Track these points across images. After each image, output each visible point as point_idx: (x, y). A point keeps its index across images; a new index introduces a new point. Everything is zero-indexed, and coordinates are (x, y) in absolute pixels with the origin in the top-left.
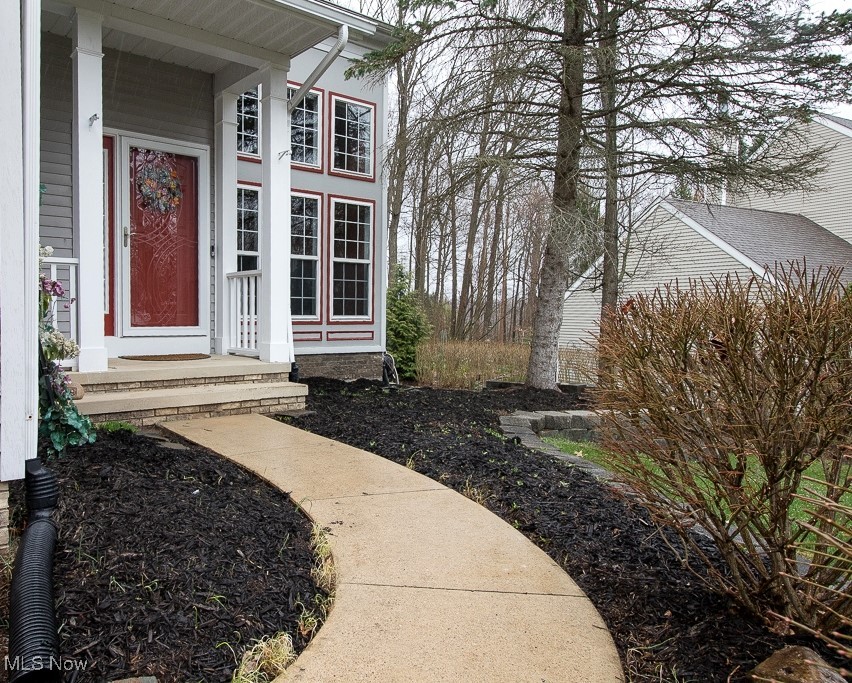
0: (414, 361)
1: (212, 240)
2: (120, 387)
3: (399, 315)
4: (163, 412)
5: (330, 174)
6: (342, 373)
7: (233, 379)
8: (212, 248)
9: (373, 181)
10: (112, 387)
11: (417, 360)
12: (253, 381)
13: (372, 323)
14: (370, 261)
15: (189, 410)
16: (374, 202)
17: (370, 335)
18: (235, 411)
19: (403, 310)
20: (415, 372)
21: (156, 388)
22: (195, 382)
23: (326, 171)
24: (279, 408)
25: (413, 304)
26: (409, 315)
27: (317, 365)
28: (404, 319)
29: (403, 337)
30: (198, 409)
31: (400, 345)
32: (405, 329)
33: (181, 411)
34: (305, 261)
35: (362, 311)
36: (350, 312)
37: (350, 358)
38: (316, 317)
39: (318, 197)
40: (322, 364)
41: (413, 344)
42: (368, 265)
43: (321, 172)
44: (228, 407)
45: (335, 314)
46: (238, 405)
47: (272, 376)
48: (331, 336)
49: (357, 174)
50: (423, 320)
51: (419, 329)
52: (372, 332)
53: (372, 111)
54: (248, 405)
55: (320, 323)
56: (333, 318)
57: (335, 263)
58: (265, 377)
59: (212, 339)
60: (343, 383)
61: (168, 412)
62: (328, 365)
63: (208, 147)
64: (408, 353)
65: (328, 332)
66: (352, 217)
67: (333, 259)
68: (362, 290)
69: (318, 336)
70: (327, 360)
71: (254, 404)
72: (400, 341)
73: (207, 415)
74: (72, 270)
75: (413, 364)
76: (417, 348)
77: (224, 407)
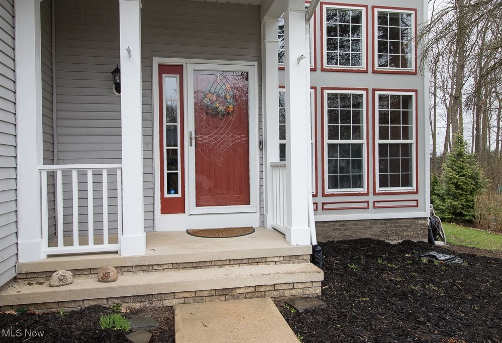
0: (473, 208)
1: (261, 136)
2: (155, 267)
3: (459, 172)
4: (181, 295)
5: (374, 72)
6: (388, 235)
7: (256, 261)
8: (261, 143)
9: (415, 73)
10: (148, 268)
11: (475, 207)
12: (275, 262)
13: (417, 193)
14: (413, 141)
15: (206, 294)
16: (416, 91)
17: (415, 203)
18: (250, 295)
19: (462, 168)
20: (474, 216)
21: (186, 268)
22: (220, 263)
23: (370, 70)
24: (294, 292)
25: (470, 164)
26: (468, 172)
27: (366, 228)
28: (463, 175)
29: (462, 189)
30: (214, 293)
31: (461, 195)
32: (464, 183)
33: (198, 294)
34: (352, 144)
35: (407, 182)
36: (395, 184)
37: (395, 223)
38: (364, 190)
39: (364, 93)
40: (370, 228)
41: (472, 194)
42: (411, 144)
43: (366, 72)
44: (243, 291)
45: (381, 186)
46: (252, 289)
47: (294, 258)
48: (377, 205)
49: (400, 69)
50: (481, 176)
51: (477, 182)
52: (417, 201)
53: (413, 16)
54: (262, 289)
55: (367, 194)
56: (379, 189)
57: (380, 145)
58: (286, 258)
59: (262, 215)
60: (388, 244)
61: (186, 295)
62: (376, 229)
63: (256, 63)
64: (467, 201)
65: (374, 202)
66: (395, 104)
67: (378, 141)
68: (407, 165)
69: (365, 205)
70: (374, 224)
71: (268, 288)
72: (460, 192)
73: (223, 298)
74: (119, 172)
75: (472, 210)
76: (475, 198)
77: (239, 291)
